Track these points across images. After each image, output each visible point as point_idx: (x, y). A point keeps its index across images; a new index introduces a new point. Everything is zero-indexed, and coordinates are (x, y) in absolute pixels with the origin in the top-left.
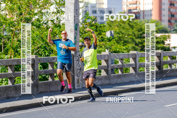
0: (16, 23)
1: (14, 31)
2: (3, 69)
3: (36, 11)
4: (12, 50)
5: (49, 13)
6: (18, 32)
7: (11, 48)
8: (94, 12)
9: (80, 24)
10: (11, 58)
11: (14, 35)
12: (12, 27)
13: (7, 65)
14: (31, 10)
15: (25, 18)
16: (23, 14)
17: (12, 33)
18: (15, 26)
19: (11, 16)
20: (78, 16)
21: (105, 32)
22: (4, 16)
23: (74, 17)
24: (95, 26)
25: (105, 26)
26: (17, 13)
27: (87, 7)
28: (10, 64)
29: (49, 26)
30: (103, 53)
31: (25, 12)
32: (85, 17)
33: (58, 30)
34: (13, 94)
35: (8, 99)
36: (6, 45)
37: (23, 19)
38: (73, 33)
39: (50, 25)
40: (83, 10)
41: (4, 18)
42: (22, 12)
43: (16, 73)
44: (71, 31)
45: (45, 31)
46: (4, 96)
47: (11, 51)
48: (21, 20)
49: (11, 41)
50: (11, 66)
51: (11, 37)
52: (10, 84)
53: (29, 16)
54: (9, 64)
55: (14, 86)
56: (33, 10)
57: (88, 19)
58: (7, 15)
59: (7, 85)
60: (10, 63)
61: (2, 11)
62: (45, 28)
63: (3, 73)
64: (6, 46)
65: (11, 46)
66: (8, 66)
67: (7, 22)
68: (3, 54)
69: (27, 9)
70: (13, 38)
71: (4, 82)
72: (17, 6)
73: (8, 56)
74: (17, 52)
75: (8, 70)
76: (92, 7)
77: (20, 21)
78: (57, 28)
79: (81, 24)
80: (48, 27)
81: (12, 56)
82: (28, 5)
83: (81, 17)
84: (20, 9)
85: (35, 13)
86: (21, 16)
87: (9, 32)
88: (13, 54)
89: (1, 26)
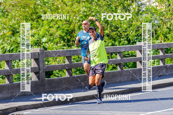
0: (165, 13)
1: (164, 20)
2: (155, 52)
4: (163, 36)
6: (167, 20)
7: (161, 34)
10: (161, 42)
11: (163, 23)
12: (162, 16)
13: (159, 48)
16: (171, 5)
17: (162, 22)
18: (164, 16)
19: (161, 7)
22: (155, 8)
28: (161, 48)
34: (164, 73)
35: (160, 77)
36: (157, 32)
37: (171, 9)
41: (155, 9)
43: (166, 55)
46: (157, 75)
47: (161, 37)
48: (170, 10)
49: (161, 28)
50: (162, 49)
51: (161, 25)
52: (161, 64)
55: (165, 66)
58: (157, 6)
59: (158, 65)
60: (161, 46)
61: (153, 3)
63: (155, 55)
64: (157, 33)
65: (161, 32)
66: (159, 50)
67: (158, 12)
68: (155, 39)
70: (163, 26)
71: (156, 63)
73: (159, 41)
74: (166, 37)
75: (159, 53)
81: (162, 41)
86: (170, 7)
87: (159, 21)
88: (163, 39)
89: (152, 16)
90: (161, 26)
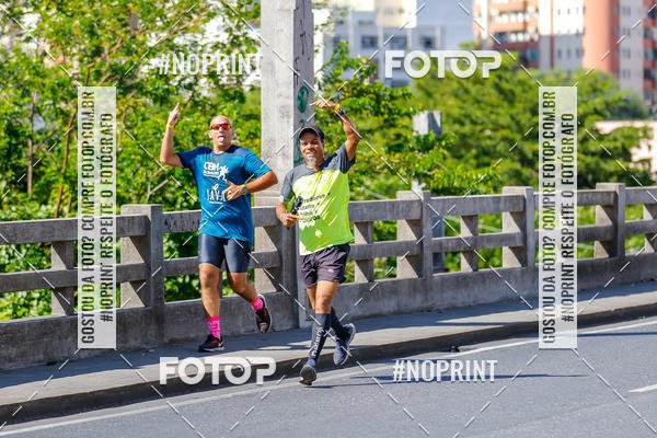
0: (79, 85)
1: (72, 115)
2: (31, 256)
3: (152, 42)
4: (66, 187)
5: (199, 48)
7: (61, 180)
8: (368, 41)
9: (316, 86)
10: (60, 214)
11: (71, 131)
12: (63, 99)
13: (48, 241)
14: (134, 37)
15: (111, 66)
16: (106, 52)
17: (65, 123)
18: (74, 97)
19: (61, 58)
20: (310, 60)
21: (409, 115)
22: (34, 61)
23: (296, 60)
24: (371, 96)
25: (410, 95)
26: (83, 47)
27: (341, 22)
28: (56, 239)
29: (201, 97)
30: (402, 196)
31: (113, 45)
32: (335, 62)
33: (235, 112)
34: (69, 349)
35: (51, 367)
36: (42, 168)
37: (103, 69)
38: (292, 120)
39: (205, 93)
40: (325, 37)
41: (34, 68)
42: (101, 42)
44: (284, 115)
45: (188, 114)
46: (37, 358)
47: (61, 190)
48: (99, 74)
49: (59, 151)
50: (60, 246)
51: (61, 138)
52: (58, 311)
53: (128, 59)
54: (53, 236)
56: (140, 38)
57: (345, 69)
58: (45, 54)
59: (46, 316)
60: (57, 233)
61: (28, 40)
62: (185, 105)
63: (31, 271)
64: (43, 173)
65: (59, 170)
66: (49, 246)
67: (47, 81)
68: (33, 199)
69: (118, 32)
70: (70, 141)
71: (35, 303)
72: (82, 23)
73: (49, 207)
75: (49, 260)
76: (361, 23)
77: (92, 78)
78: (230, 105)
79: (320, 89)
80: (197, 99)
81: (66, 209)
82: (123, 20)
83: (318, 61)
84: (92, 33)
85: (151, 48)
86: (98, 60)
87: (53, 120)
88: (68, 201)
89: (23, 96)
90: (59, 142)
